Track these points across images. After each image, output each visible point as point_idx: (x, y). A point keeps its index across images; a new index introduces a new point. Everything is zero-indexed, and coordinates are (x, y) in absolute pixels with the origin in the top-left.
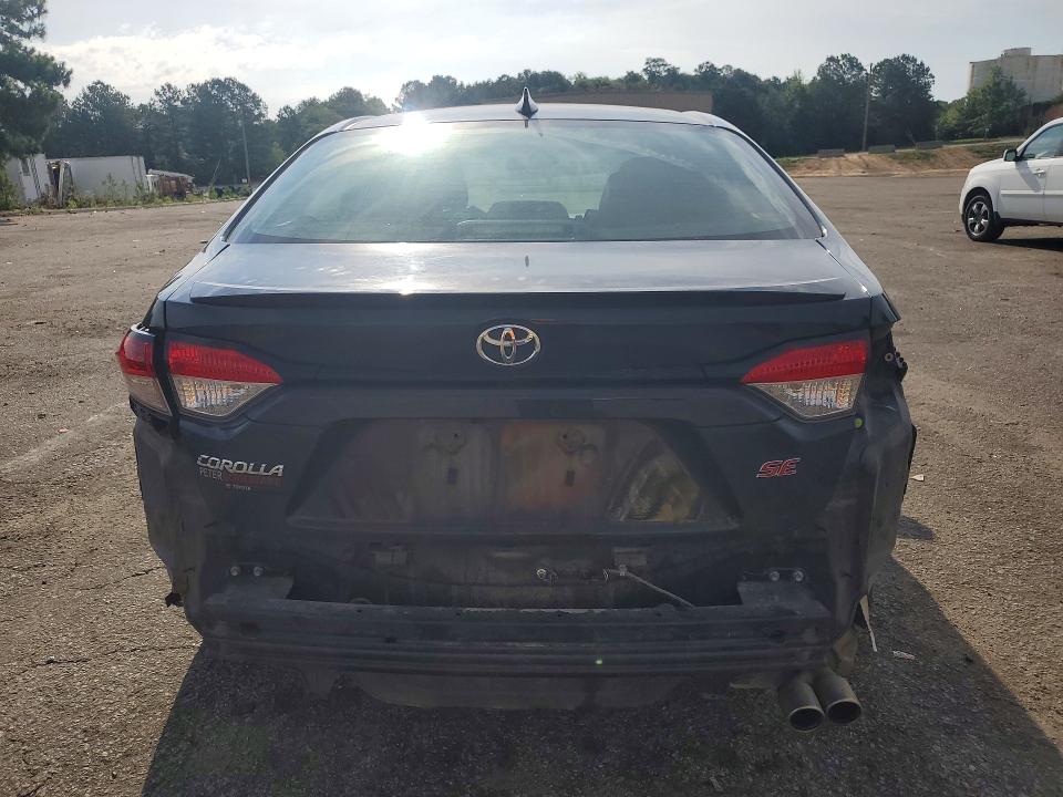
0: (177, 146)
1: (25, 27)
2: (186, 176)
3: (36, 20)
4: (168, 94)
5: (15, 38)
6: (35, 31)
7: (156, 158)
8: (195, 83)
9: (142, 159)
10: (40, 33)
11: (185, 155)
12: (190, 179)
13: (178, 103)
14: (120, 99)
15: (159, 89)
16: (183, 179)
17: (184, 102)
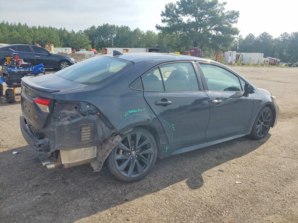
0: (283, 50)
1: (233, 21)
2: (278, 59)
3: (236, 19)
4: (285, 35)
5: (230, 23)
6: (235, 22)
7: (275, 54)
8: (295, 32)
9: (263, 54)
10: (236, 22)
11: (284, 53)
12: (279, 60)
13: (287, 38)
14: (270, 37)
15: (282, 34)
16: (277, 60)
17: (289, 38)
